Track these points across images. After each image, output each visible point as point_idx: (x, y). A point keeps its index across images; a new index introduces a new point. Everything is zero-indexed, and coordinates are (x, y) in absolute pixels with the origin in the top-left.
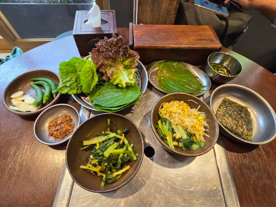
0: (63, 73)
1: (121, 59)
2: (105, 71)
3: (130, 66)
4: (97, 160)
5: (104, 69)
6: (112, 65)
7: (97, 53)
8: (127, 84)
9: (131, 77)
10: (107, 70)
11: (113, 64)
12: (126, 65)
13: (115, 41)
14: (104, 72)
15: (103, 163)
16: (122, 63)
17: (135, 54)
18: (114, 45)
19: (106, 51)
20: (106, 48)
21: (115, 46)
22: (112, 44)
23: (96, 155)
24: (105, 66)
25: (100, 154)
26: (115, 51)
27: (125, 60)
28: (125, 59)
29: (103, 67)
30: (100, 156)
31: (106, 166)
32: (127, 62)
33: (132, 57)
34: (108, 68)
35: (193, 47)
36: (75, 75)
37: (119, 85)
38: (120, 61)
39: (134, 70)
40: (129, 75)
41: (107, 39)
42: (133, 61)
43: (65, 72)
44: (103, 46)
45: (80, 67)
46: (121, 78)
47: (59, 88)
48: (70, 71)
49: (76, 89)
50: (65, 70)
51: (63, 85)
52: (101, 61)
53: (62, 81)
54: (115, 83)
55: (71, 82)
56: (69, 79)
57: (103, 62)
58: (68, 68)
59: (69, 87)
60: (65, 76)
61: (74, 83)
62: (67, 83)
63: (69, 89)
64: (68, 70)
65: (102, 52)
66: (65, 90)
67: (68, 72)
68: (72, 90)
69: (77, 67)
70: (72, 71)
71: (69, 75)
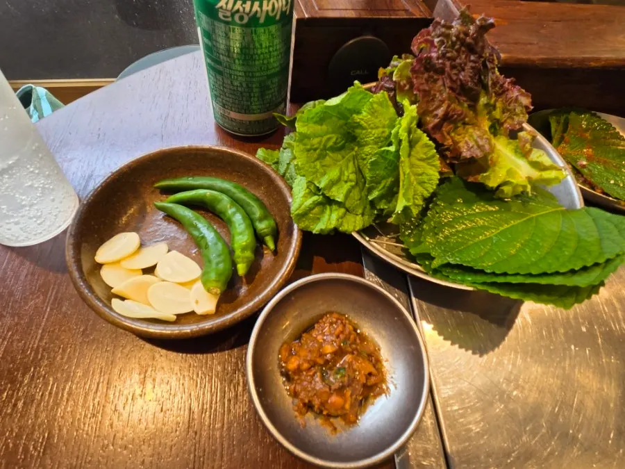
0: (308, 150)
1: (490, 97)
2: (452, 139)
5: (448, 133)
6: (469, 120)
7: (426, 75)
10: (457, 138)
12: (498, 120)
13: (471, 31)
14: (450, 142)
18: (468, 45)
19: (452, 67)
20: (448, 59)
21: (470, 49)
22: (463, 43)
24: (453, 122)
29: (447, 128)
32: (498, 108)
33: (502, 93)
34: (461, 130)
36: (343, 157)
37: (507, 189)
42: (505, 106)
43: (315, 150)
45: (377, 128)
47: (299, 212)
48: (330, 143)
49: (360, 211)
50: (315, 141)
51: (315, 198)
52: (443, 102)
53: (310, 183)
54: (492, 184)
55: (346, 187)
56: (333, 174)
57: (449, 106)
58: (327, 133)
59: (340, 204)
60: (318, 164)
61: (353, 187)
62: (334, 189)
63: (342, 210)
64: (325, 138)
65: (441, 71)
66: (326, 216)
67: (325, 149)
68: (350, 217)
69: (364, 128)
70: (335, 143)
71: (328, 160)
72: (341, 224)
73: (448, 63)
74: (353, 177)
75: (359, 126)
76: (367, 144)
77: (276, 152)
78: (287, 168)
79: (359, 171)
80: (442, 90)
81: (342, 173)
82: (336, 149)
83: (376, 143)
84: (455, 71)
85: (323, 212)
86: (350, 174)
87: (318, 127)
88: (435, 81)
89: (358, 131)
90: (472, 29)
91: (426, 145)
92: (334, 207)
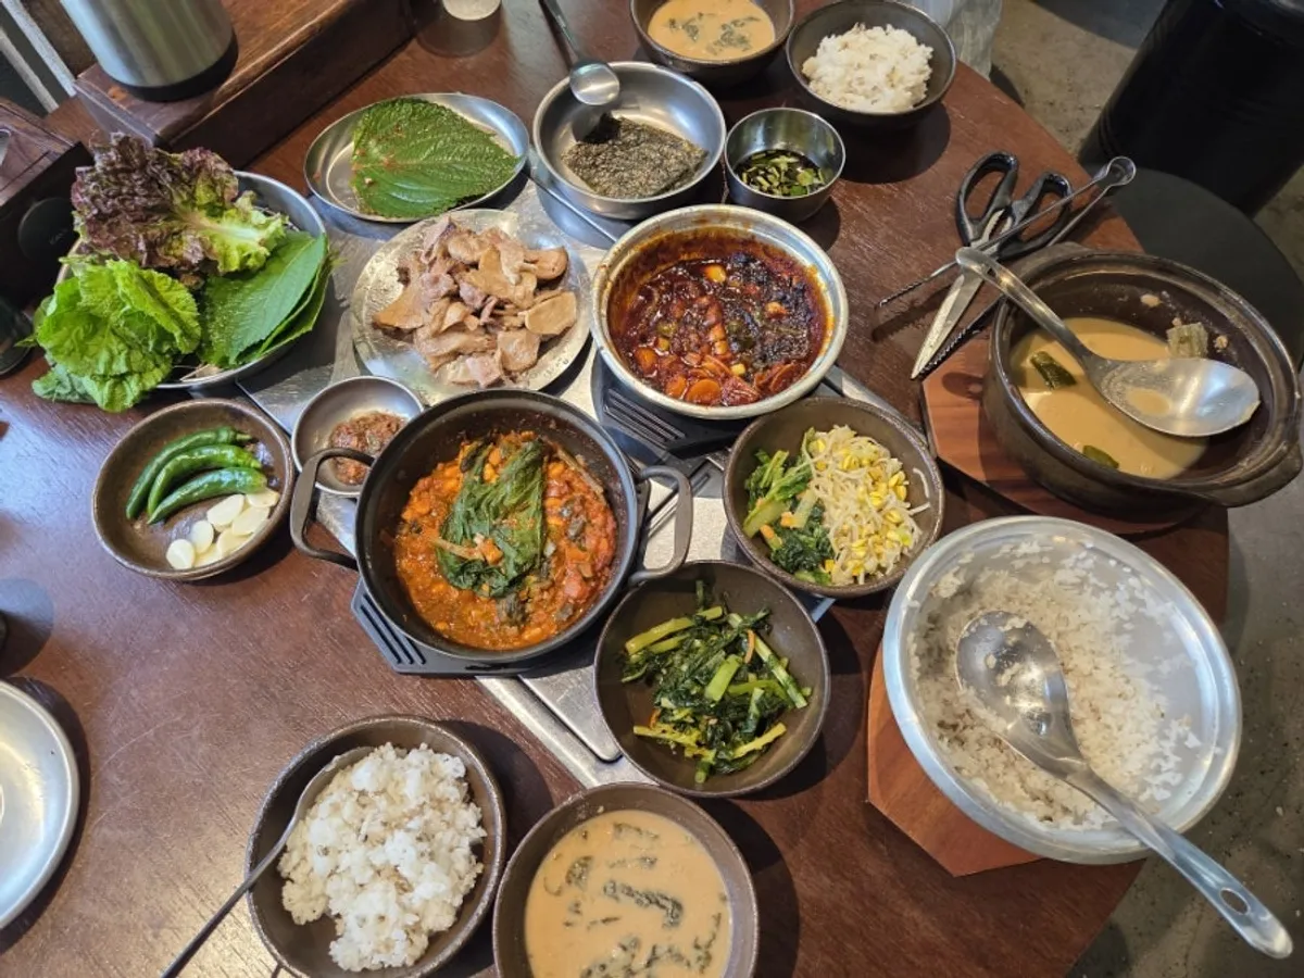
0: (69, 355)
1: (180, 196)
2: (175, 256)
3: (221, 199)
4: (687, 711)
5: (167, 254)
6: (176, 230)
7: (105, 227)
8: (263, 243)
9: (257, 216)
10: (178, 253)
11: (174, 222)
12: (209, 204)
13: (114, 158)
14: (174, 261)
15: (706, 717)
16: (194, 205)
17: (199, 158)
18: (122, 170)
19: (122, 202)
20: (114, 197)
21: (129, 172)
22: (115, 172)
23: (681, 697)
24: (162, 244)
25: (694, 692)
26: (142, 186)
27: (194, 192)
28: (190, 190)
29: (161, 251)
30: (693, 698)
31: (714, 729)
32: (203, 194)
33: (199, 170)
34: (175, 244)
35: (321, 22)
36: (102, 337)
37: (251, 263)
38: (184, 203)
39: (244, 202)
40: (245, 220)
41: (88, 168)
42: (213, 180)
43: (74, 350)
44: (98, 196)
45: (104, 298)
46: (233, 243)
47: (106, 401)
48: (82, 335)
49: (151, 365)
50: (67, 344)
51: (108, 383)
52: (137, 238)
53: (93, 377)
54: (234, 266)
55: (123, 356)
56: (104, 356)
57: (145, 237)
58: (70, 331)
59: (130, 373)
60: (86, 358)
61: (128, 354)
62: (114, 367)
63: (136, 377)
64: (73, 336)
65: (116, 213)
66: (128, 389)
67: (81, 343)
68: (147, 376)
69: (93, 307)
70: (85, 331)
71: (92, 349)
72: (144, 385)
73: (116, 201)
74: (121, 346)
75: (89, 308)
76: (109, 315)
77: (50, 374)
78: (71, 380)
79: (123, 339)
80: (128, 228)
81: (110, 351)
82: (91, 335)
83: (115, 309)
84: (127, 203)
85: (124, 390)
86: (116, 346)
87: (60, 334)
88: (118, 224)
89: (92, 312)
90: (113, 154)
91: (160, 279)
92: (128, 378)
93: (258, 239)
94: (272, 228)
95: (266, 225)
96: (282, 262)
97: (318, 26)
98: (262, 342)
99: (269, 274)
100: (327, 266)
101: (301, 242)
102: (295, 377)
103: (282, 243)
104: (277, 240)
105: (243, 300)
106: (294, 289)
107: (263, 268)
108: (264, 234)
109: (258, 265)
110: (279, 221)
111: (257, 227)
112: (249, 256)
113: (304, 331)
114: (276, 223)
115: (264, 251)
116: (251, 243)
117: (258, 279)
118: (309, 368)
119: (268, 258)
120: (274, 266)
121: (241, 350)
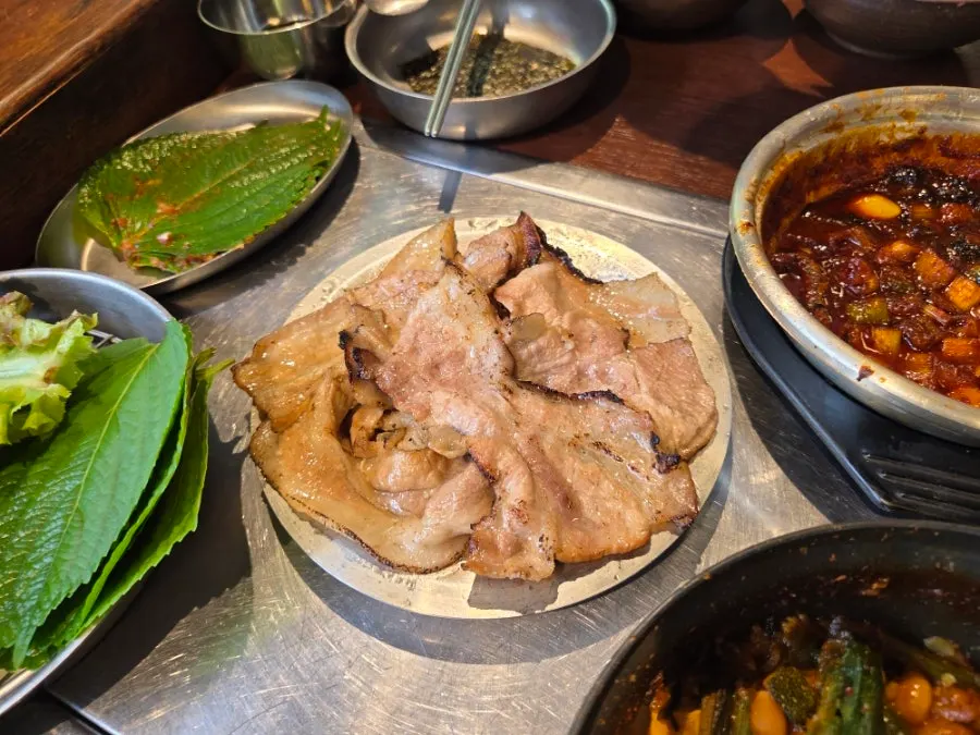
8: (53, 377)
9: (39, 329)
35: (100, 37)
37: (32, 422)
93: (41, 373)
94: (65, 344)
95: (51, 342)
96: (99, 403)
97: (99, 42)
98: (84, 590)
99: (79, 435)
100: (196, 385)
101: (133, 357)
102: (173, 635)
103: (92, 370)
104: (81, 365)
105: (31, 502)
106: (134, 449)
107: (63, 427)
108: (50, 360)
109: (52, 423)
110: (79, 324)
111: (36, 348)
112: (26, 409)
113: (178, 536)
114: (74, 332)
115: (58, 391)
116: (26, 383)
117: (58, 450)
118: (202, 603)
119: (70, 404)
120: (84, 417)
121: (38, 622)
